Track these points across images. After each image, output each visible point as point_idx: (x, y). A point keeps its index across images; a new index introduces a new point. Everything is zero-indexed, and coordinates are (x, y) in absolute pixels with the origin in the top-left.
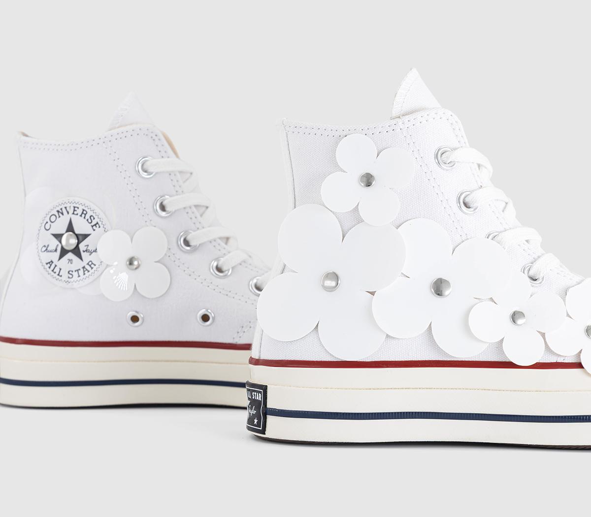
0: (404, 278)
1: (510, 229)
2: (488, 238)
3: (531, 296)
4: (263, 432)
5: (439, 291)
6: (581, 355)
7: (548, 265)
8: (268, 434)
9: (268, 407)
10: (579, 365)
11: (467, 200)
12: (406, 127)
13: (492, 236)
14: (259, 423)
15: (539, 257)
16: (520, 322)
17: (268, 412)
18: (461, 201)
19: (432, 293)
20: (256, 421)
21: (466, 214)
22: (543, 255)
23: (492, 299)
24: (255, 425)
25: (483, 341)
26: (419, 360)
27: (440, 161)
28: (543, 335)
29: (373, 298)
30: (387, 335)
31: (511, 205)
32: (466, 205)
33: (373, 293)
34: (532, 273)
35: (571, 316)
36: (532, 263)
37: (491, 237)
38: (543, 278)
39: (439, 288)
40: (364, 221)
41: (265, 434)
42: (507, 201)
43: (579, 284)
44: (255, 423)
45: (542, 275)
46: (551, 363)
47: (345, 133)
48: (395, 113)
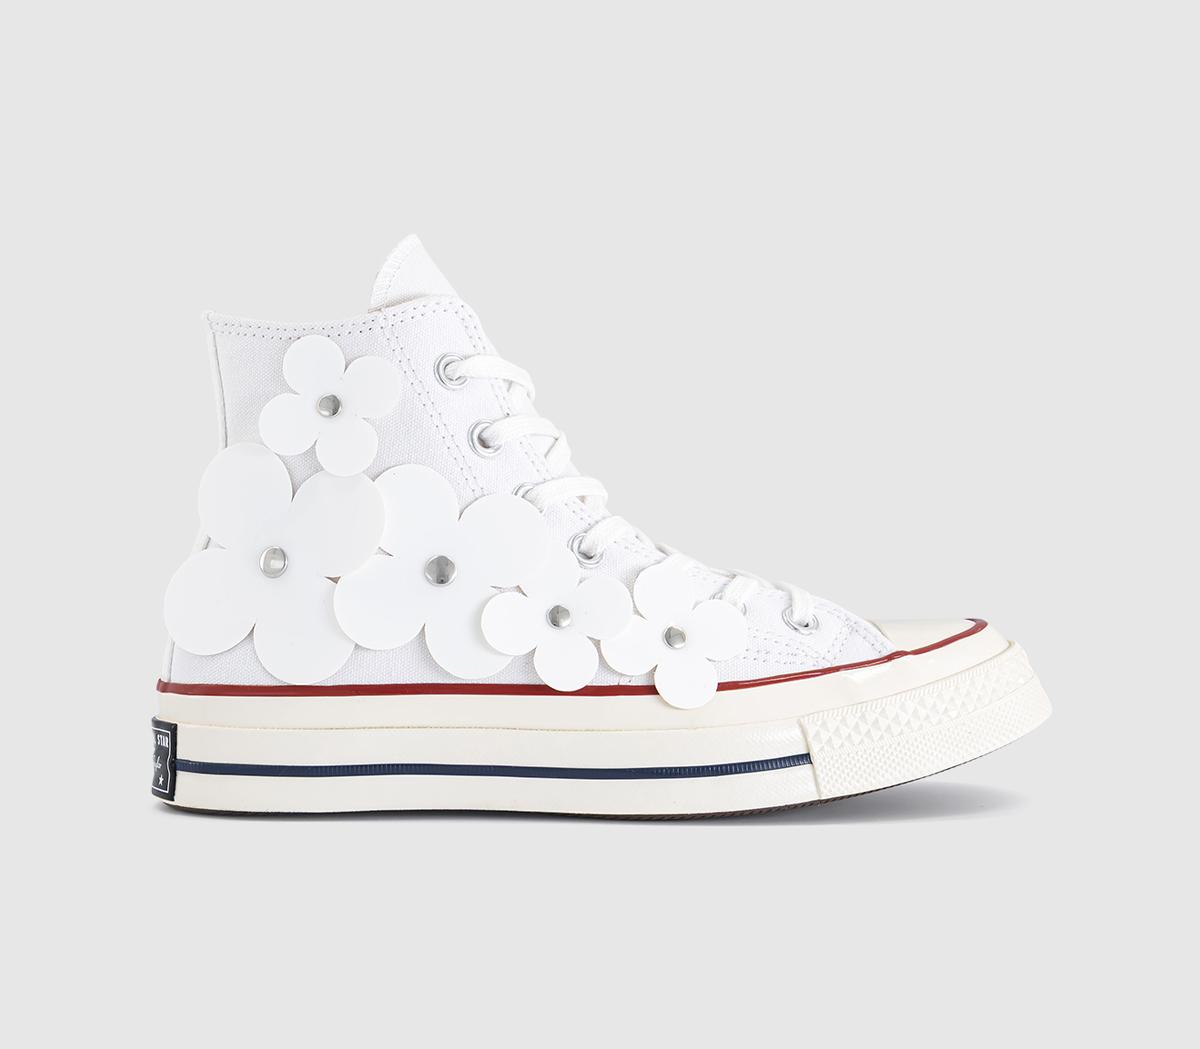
0: (382, 556)
1: (553, 479)
2: (516, 494)
3: (581, 582)
4: (171, 796)
5: (444, 576)
6: (656, 674)
7: (612, 535)
8: (178, 801)
9: (178, 757)
10: (651, 690)
11: (485, 435)
12: (390, 324)
13: (524, 493)
14: (165, 782)
15: (597, 522)
16: (564, 623)
17: (178, 767)
18: (475, 437)
19: (428, 580)
20: (161, 779)
21: (483, 457)
22: (604, 518)
23: (519, 589)
24: (160, 787)
25: (503, 654)
26: (408, 682)
27: (443, 377)
28: (597, 643)
29: (334, 588)
30: (356, 645)
31: (563, 442)
32: (484, 444)
33: (335, 580)
34: (584, 547)
35: (643, 614)
36: (585, 532)
37: (521, 493)
38: (602, 555)
39: (441, 571)
40: (322, 469)
41: (173, 800)
42: (557, 436)
43: (659, 563)
44: (161, 782)
45: (599, 551)
46: (610, 686)
47: (296, 334)
48: (374, 303)
